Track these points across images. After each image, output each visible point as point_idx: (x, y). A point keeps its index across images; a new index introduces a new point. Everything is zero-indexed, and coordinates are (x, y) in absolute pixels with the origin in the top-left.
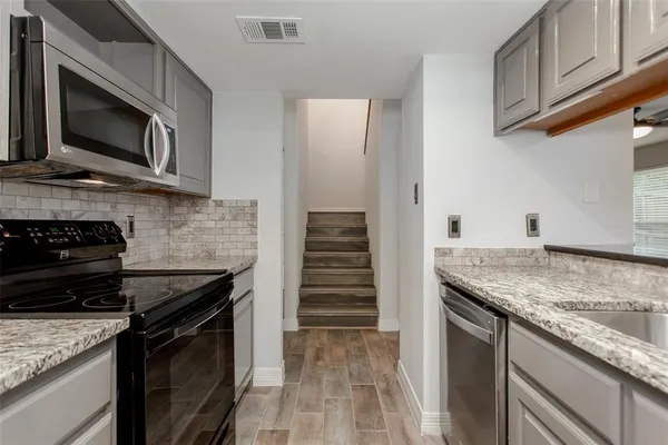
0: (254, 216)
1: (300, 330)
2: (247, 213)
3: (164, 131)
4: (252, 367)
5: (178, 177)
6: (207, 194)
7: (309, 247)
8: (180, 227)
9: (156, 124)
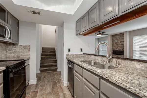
0: (30, 48)
1: (40, 73)
2: (28, 48)
3: (9, 30)
4: (29, 80)
5: (11, 40)
6: (18, 43)
7: (42, 55)
8: (10, 51)
9: (7, 29)
